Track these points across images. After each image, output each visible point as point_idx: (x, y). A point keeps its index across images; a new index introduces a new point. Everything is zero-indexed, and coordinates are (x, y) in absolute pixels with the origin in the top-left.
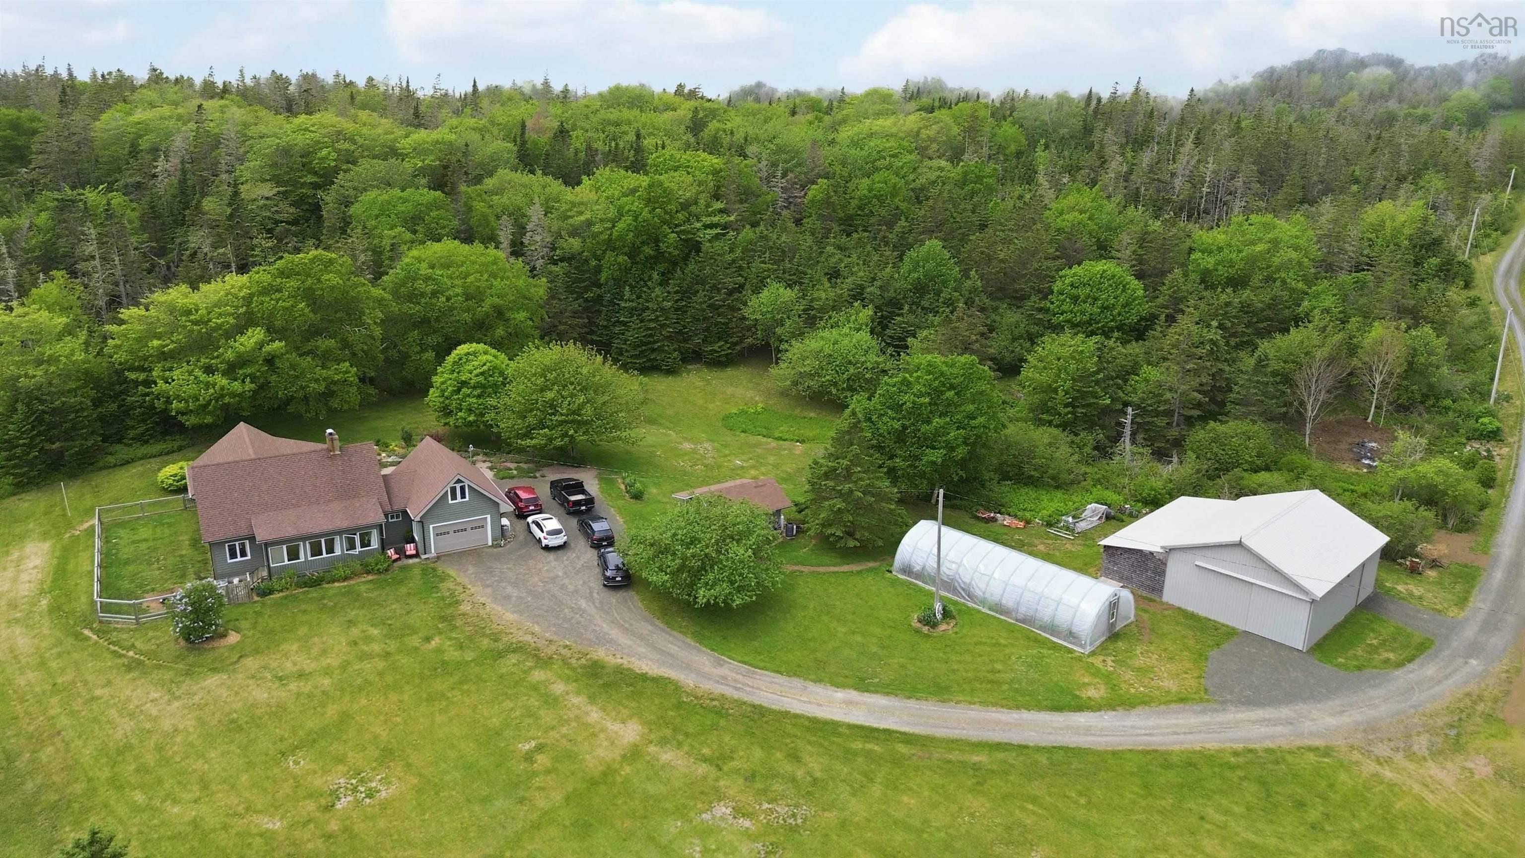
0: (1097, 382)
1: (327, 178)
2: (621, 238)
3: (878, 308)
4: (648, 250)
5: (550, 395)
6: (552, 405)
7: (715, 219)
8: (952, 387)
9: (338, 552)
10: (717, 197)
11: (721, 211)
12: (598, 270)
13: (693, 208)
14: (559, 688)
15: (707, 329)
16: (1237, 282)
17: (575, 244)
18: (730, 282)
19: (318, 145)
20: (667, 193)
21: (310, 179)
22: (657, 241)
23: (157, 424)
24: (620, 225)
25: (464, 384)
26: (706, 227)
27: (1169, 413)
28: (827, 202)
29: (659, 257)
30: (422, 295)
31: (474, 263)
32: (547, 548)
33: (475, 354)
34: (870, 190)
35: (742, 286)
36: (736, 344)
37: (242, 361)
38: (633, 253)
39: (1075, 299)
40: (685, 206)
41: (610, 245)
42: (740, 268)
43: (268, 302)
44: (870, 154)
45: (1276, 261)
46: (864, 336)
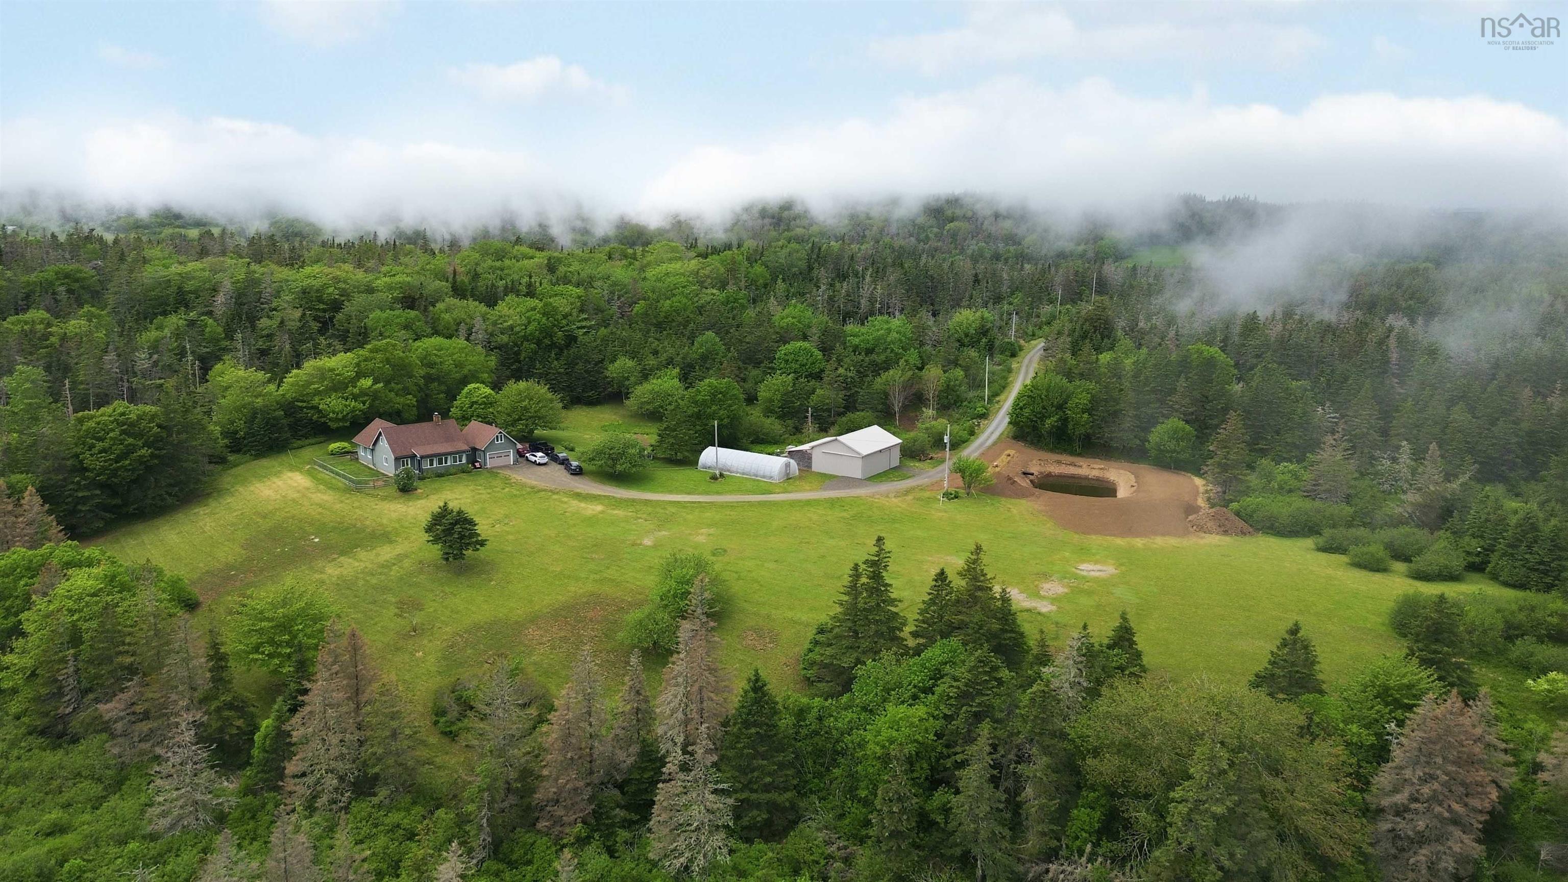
0: (794, 396)
2: (531, 334)
3: (682, 369)
4: (547, 342)
5: (524, 404)
6: (525, 409)
7: (584, 324)
8: (721, 393)
9: (449, 464)
10: (582, 311)
11: (585, 319)
12: (517, 354)
13: (569, 318)
14: (565, 499)
15: (584, 384)
16: (869, 351)
17: (505, 338)
18: (596, 357)
19: (325, 286)
20: (555, 309)
22: (551, 336)
23: (313, 428)
24: (530, 328)
25: (476, 402)
26: (578, 328)
27: (829, 410)
28: (646, 314)
29: (553, 345)
30: (435, 364)
31: (455, 348)
32: (540, 464)
33: (478, 388)
34: (671, 307)
35: (603, 360)
36: (601, 392)
37: (363, 393)
38: (539, 343)
39: (787, 361)
40: (565, 317)
41: (526, 338)
42: (600, 350)
43: (370, 365)
44: (669, 286)
45: (889, 339)
46: (676, 382)
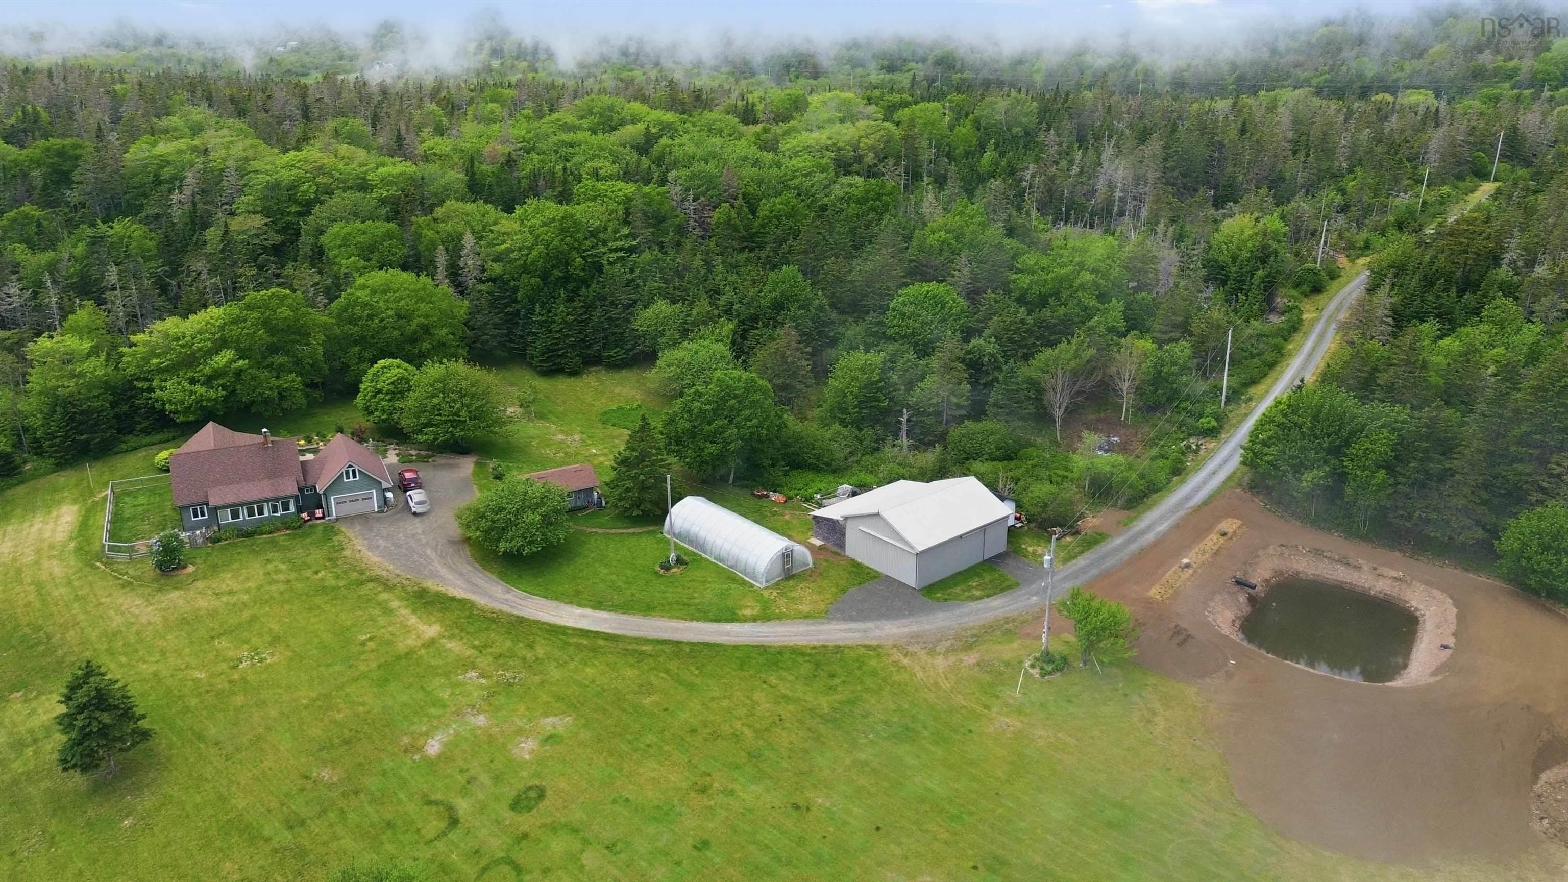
1: (307, 207)
2: (532, 263)
4: (557, 273)
5: (435, 401)
6: (437, 409)
7: (620, 244)
8: (736, 397)
9: (266, 514)
10: (626, 223)
11: (626, 236)
12: (516, 289)
13: (602, 235)
14: (395, 604)
15: (605, 338)
16: (1043, 301)
17: (497, 268)
18: (624, 298)
19: (299, 181)
20: (576, 223)
21: (294, 209)
22: (567, 264)
24: (535, 253)
25: (380, 391)
26: (612, 251)
27: (939, 414)
28: (728, 223)
29: (567, 278)
30: (360, 318)
31: (405, 289)
32: (415, 514)
33: (389, 367)
34: (772, 211)
35: (635, 302)
36: (631, 350)
37: (217, 374)
38: (545, 276)
39: (903, 315)
40: (594, 234)
41: (525, 269)
42: (638, 286)
43: (235, 330)
44: (785, 174)
45: (1077, 282)
